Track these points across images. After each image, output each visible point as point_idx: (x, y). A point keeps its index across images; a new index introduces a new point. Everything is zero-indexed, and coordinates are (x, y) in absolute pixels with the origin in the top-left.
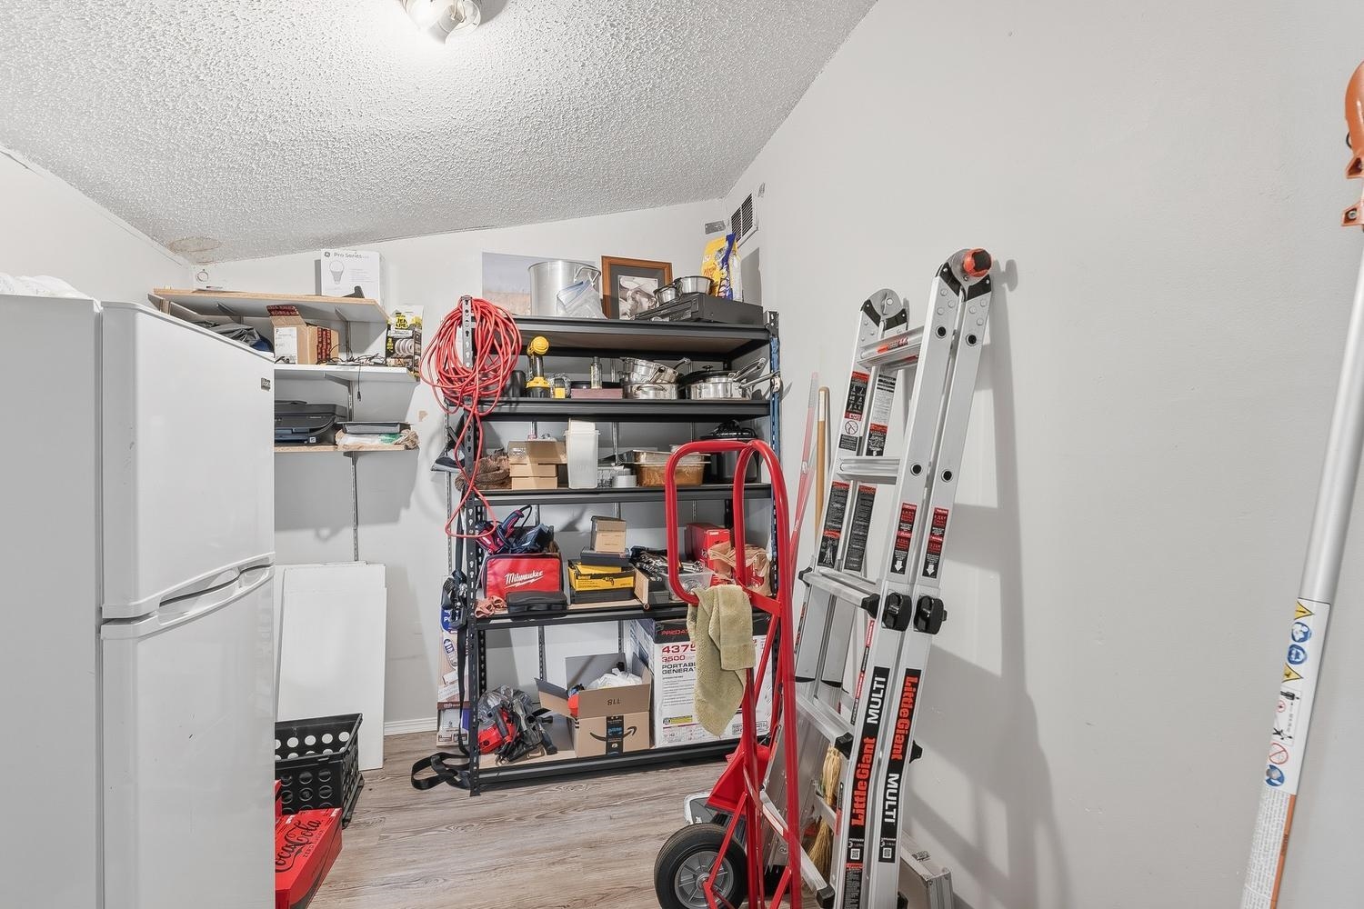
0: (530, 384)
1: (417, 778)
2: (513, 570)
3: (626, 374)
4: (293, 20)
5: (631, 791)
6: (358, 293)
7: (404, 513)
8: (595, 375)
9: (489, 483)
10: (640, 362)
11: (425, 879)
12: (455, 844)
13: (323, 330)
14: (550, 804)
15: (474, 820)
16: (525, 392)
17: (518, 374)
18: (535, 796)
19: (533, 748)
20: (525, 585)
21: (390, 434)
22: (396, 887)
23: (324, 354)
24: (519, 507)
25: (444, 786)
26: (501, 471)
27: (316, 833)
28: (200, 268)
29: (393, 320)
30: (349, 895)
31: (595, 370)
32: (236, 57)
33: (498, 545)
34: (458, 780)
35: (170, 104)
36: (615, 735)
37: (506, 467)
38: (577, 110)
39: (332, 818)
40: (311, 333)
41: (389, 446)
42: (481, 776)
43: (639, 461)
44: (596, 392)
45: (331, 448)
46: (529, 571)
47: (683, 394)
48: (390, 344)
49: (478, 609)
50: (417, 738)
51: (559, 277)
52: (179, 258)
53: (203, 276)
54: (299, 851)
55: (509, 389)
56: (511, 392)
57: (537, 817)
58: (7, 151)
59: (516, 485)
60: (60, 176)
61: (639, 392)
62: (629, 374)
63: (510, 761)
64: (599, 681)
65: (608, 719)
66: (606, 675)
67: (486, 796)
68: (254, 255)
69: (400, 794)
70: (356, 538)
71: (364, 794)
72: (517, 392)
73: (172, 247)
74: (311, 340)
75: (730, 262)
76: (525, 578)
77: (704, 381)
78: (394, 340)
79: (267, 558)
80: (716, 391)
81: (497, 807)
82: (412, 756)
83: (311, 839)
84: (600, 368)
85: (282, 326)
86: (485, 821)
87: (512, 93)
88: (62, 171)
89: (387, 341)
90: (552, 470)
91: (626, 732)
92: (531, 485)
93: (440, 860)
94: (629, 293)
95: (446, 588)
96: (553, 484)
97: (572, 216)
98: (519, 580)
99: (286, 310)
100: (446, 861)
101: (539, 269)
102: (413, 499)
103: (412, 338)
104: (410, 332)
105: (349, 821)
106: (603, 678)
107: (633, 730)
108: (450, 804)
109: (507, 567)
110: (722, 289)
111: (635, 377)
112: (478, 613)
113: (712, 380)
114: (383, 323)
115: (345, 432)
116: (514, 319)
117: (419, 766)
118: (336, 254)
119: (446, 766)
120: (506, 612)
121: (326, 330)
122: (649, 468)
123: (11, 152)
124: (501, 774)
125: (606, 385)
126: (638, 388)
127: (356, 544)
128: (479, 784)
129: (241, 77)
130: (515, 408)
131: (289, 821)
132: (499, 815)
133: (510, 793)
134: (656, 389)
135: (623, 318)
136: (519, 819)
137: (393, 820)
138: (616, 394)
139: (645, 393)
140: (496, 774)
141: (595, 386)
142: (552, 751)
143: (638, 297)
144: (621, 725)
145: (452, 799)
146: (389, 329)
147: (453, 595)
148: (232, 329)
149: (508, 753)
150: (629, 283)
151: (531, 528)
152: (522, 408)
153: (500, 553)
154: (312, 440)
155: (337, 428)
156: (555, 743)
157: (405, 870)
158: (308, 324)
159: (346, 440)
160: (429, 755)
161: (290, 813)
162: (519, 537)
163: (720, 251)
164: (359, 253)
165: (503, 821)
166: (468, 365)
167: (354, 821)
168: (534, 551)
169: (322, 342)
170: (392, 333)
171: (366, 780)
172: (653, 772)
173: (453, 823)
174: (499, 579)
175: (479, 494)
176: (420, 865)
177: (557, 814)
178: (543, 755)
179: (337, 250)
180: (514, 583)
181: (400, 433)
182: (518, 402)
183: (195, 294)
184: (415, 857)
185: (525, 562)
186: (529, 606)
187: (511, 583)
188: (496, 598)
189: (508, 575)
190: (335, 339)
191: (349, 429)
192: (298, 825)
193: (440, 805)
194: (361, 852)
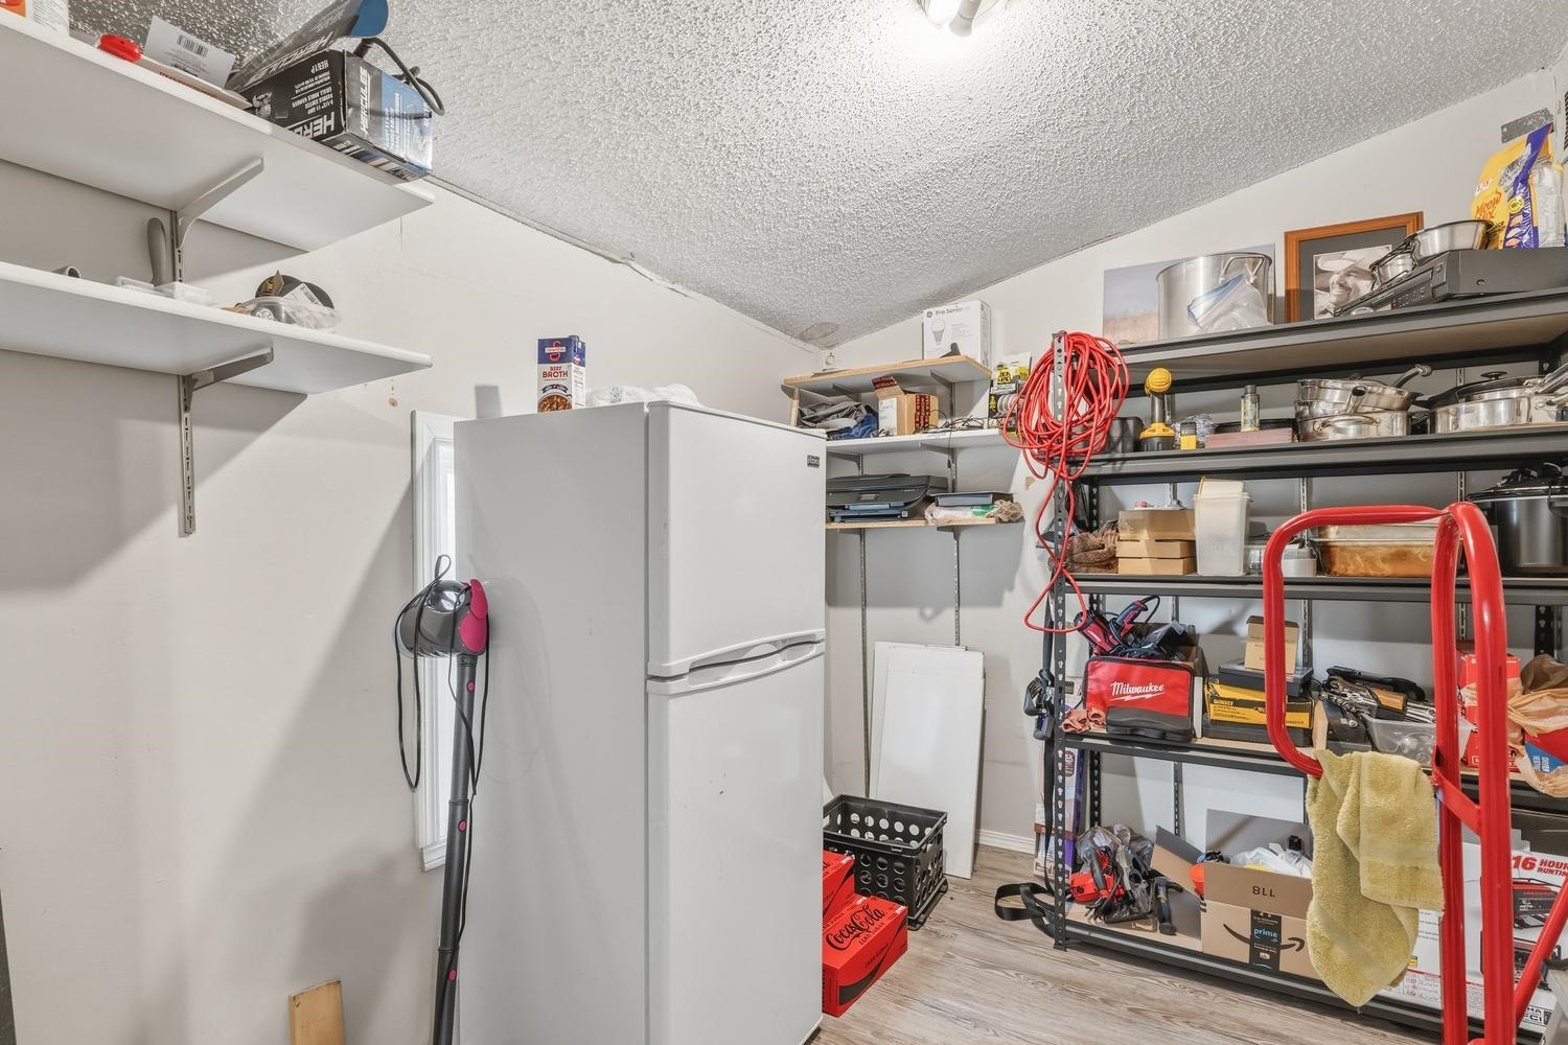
0: (1145, 434)
1: (1000, 903)
2: (1122, 678)
3: (1307, 404)
4: (828, 83)
5: (1285, 1033)
6: (954, 350)
7: (1007, 595)
8: (1247, 411)
9: (1090, 565)
10: (1330, 383)
11: (977, 1023)
12: (1019, 997)
13: (921, 397)
14: (1153, 1000)
15: (1050, 978)
16: (1138, 445)
17: (1131, 423)
18: (1136, 980)
19: (1142, 917)
20: (1139, 700)
21: (983, 506)
22: (945, 1016)
23: (922, 423)
24: (1142, 598)
25: (1027, 925)
26: (1106, 550)
27: (877, 923)
28: (828, 352)
29: (996, 375)
30: (898, 1002)
31: (1248, 405)
32: (792, 141)
33: (1110, 643)
34: (1046, 922)
35: (759, 208)
36: (1265, 940)
37: (1110, 545)
38: (1195, 35)
39: (896, 914)
40: (909, 401)
41: (981, 520)
42: (1068, 928)
43: (1325, 536)
44: (1249, 435)
45: (921, 523)
46: (1143, 683)
47: (1417, 427)
48: (993, 403)
49: (1067, 721)
50: (1015, 857)
51: (1199, 279)
52: (809, 347)
53: (831, 360)
54: (858, 936)
55: (1118, 443)
56: (1120, 446)
57: (1131, 1010)
58: (671, 286)
59: (1124, 568)
60: (709, 296)
61: (1327, 430)
62: (1310, 405)
63: (1107, 923)
64: (1249, 856)
65: (1254, 913)
66: (1260, 850)
67: (1073, 955)
68: (870, 330)
69: (979, 914)
70: (958, 620)
71: (945, 900)
72: (1129, 446)
73: (802, 337)
74: (909, 407)
75: (1534, 179)
76: (1139, 691)
77: (1468, 400)
78: (997, 397)
79: (813, 635)
80: (1492, 414)
81: (1082, 974)
82: (999, 875)
83: (872, 928)
84: (1257, 400)
85: (885, 398)
86: (1064, 986)
87: (1088, 55)
88: (711, 292)
89: (990, 399)
90: (1176, 549)
91: (1285, 941)
92: (1145, 568)
93: (996, 1007)
94: (1335, 278)
95: (1031, 690)
96: (1177, 569)
97: (1237, 187)
98: (1130, 692)
99: (886, 382)
100: (1000, 1011)
101: (1169, 276)
102: (1017, 581)
103: (1015, 392)
104: (1014, 385)
105: (922, 924)
106: (1254, 853)
107: (1298, 944)
108: (1029, 949)
109: (1114, 674)
110: (1512, 233)
111: (1320, 408)
112: (1067, 726)
113: (1487, 396)
114: (985, 379)
115: (937, 505)
116: (1120, 351)
117: (1005, 891)
118: (937, 313)
119: (1036, 900)
120: (1105, 731)
121: (924, 397)
122: (1343, 549)
123: (675, 286)
124: (1093, 935)
125: (1264, 424)
126: (1324, 425)
127: (958, 627)
128: (1065, 938)
129: (803, 159)
130: (1120, 468)
131: (859, 902)
132: (1082, 986)
133: (1104, 963)
134: (1358, 422)
135: (1318, 318)
136: (1105, 1001)
137: (965, 941)
138: (1283, 437)
139: (1339, 431)
140: (1086, 933)
141: (1246, 428)
142: (1172, 932)
143: (1350, 281)
144: (1277, 928)
145: (1031, 943)
146: (992, 385)
147: (1039, 699)
148: (843, 407)
149: (1106, 911)
150: (1333, 264)
151: (1159, 625)
152: (1129, 467)
153: (1114, 654)
154: (905, 514)
155: (929, 500)
156: (1175, 922)
157: (958, 1001)
158: (906, 392)
159: (939, 514)
160: (1020, 881)
161: (864, 893)
162: (1140, 636)
163: (1511, 167)
164: (960, 306)
165: (1084, 996)
166: (1060, 417)
167: (927, 925)
168: (1152, 656)
169: (920, 410)
170: (995, 390)
171: (950, 886)
172: (1337, 1021)
173: (1026, 971)
174: (1104, 688)
175: (1070, 578)
176: (976, 1005)
177: (1159, 1017)
178: (1155, 931)
179: (937, 309)
180: (1123, 695)
181: (993, 503)
182: (1124, 460)
183: (815, 379)
184: (972, 992)
185: (1138, 670)
186: (1135, 729)
187: (1120, 696)
188: (1095, 711)
189: (1115, 684)
190: (934, 403)
191: (941, 501)
192: (865, 908)
193: (1017, 945)
194: (924, 962)
